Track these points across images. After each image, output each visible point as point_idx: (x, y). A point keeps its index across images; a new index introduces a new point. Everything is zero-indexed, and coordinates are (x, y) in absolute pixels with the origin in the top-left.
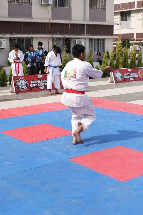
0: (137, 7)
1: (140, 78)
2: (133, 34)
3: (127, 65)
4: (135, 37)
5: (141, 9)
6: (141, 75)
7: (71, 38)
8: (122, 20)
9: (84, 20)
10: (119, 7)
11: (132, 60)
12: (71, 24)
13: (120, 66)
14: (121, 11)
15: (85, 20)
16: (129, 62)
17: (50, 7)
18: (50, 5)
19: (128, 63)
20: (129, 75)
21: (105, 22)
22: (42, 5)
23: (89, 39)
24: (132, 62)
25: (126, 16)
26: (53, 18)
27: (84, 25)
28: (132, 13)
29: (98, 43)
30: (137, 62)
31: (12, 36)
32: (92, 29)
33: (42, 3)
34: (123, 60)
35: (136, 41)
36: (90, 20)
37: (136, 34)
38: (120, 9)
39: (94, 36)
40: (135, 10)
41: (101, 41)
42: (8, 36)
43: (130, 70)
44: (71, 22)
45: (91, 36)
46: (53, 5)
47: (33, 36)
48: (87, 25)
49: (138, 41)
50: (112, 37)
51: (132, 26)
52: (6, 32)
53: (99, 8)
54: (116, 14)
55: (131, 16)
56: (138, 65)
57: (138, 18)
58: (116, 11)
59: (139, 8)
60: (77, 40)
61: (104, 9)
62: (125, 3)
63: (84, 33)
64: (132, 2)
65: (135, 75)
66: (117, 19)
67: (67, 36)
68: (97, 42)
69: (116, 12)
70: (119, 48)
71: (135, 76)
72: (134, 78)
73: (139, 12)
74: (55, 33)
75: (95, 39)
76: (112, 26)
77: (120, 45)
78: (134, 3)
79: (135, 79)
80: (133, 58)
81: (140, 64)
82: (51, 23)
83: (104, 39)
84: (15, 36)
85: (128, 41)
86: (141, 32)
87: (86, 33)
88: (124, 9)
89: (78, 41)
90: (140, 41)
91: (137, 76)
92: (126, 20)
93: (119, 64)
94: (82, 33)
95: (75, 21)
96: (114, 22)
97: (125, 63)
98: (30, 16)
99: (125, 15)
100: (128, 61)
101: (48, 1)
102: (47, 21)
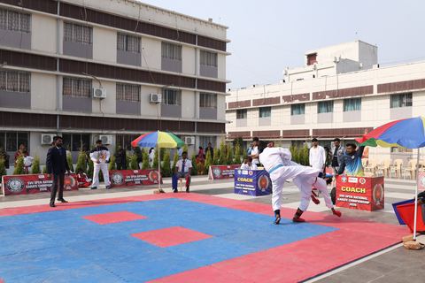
0: (253, 105)
2: (249, 132)
4: (251, 135)
5: (257, 108)
8: (238, 117)
12: (181, 122)
14: (237, 108)
15: (196, 118)
17: (159, 106)
18: (159, 103)
21: (217, 119)
22: (151, 103)
23: (201, 137)
26: (162, 115)
27: (194, 122)
28: (248, 111)
31: (119, 132)
32: (203, 127)
33: (151, 101)
36: (201, 117)
37: (253, 132)
40: (251, 108)
41: (213, 139)
42: (115, 132)
44: (181, 120)
45: (202, 133)
46: (162, 103)
47: (141, 133)
48: (198, 123)
50: (224, 135)
52: (113, 129)
53: (210, 107)
54: (227, 112)
55: (247, 114)
57: (254, 116)
59: (255, 107)
60: (186, 138)
61: (216, 107)
62: (241, 101)
63: (194, 130)
66: (233, 116)
68: (208, 139)
73: (255, 111)
75: (206, 137)
76: (224, 124)
78: (249, 101)
82: (160, 121)
83: (216, 137)
84: (122, 132)
85: (241, 139)
86: (258, 130)
87: (197, 131)
88: (240, 107)
92: (242, 117)
94: (192, 130)
95: (186, 118)
96: (225, 120)
98: (138, 112)
99: (241, 113)
101: (157, 99)
102: (156, 118)
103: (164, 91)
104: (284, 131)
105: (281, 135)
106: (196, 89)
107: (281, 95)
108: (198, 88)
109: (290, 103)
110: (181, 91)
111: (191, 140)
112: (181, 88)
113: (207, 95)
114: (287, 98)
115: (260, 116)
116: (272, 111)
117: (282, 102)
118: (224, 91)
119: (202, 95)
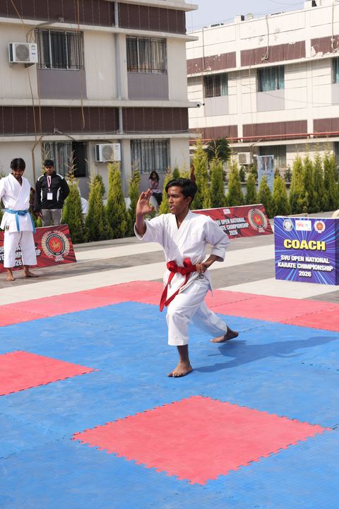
0: (242, 65)
1: (254, 230)
2: (235, 127)
3: (222, 199)
4: (240, 135)
5: (251, 70)
6: (255, 222)
7: (87, 141)
8: (208, 94)
9: (117, 97)
10: (200, 65)
11: (234, 188)
12: (86, 108)
13: (205, 203)
14: (205, 74)
15: (120, 98)
16: (227, 193)
17: (34, 69)
18: (33, 64)
19: (224, 196)
20: (225, 225)
21: (169, 100)
22: (13, 65)
23: (132, 141)
24: (234, 193)
25: (218, 85)
26: (43, 94)
27: (117, 109)
28: (231, 79)
29: (153, 150)
30: (244, 191)
32: (138, 118)
33: (14, 61)
34: (211, 189)
35: (244, 142)
36: (132, 96)
37: (244, 126)
38: (202, 71)
39: (142, 134)
40: (238, 71)
41: (161, 147)
43: (227, 211)
44: (86, 103)
45: (136, 133)
46: (40, 64)
48: (125, 109)
49: (249, 142)
50: (186, 135)
51: (232, 109)
53: (150, 69)
54: (191, 81)
55: (229, 86)
56: (247, 200)
57: (246, 89)
58: (193, 75)
59: (247, 67)
60: (101, 146)
61: (164, 71)
62: (214, 57)
63: (118, 127)
64: (229, 53)
65: (239, 223)
66: (196, 93)
67: (77, 137)
68: (150, 148)
69: (193, 78)
70: (200, 161)
71: (240, 226)
72: (239, 230)
73: (247, 77)
74: (49, 131)
75: (147, 142)
76: (185, 110)
77: (202, 155)
78: (233, 55)
79: (241, 233)
80: (234, 183)
81: (253, 197)
82: (37, 108)
83: (167, 142)
85: (225, 143)
86: (255, 122)
87: (124, 129)
88: (212, 70)
89: (104, 149)
90: (253, 141)
91: (246, 225)
92: (218, 94)
93: (203, 198)
94: (114, 128)
95: (98, 100)
96: (188, 101)
97: (215, 195)
99: (214, 84)
100: (222, 192)
101: (27, 55)
102: (27, 102)
103: (43, 35)
104: (315, 121)
105: (310, 130)
106: (117, 29)
107: (307, 36)
108: (122, 25)
109: (329, 55)
110: (81, 33)
111: (111, 151)
112: (83, 27)
113: (145, 41)
114: (321, 44)
115: (260, 89)
116: (287, 76)
117: (310, 54)
118: (182, 30)
119: (132, 42)
